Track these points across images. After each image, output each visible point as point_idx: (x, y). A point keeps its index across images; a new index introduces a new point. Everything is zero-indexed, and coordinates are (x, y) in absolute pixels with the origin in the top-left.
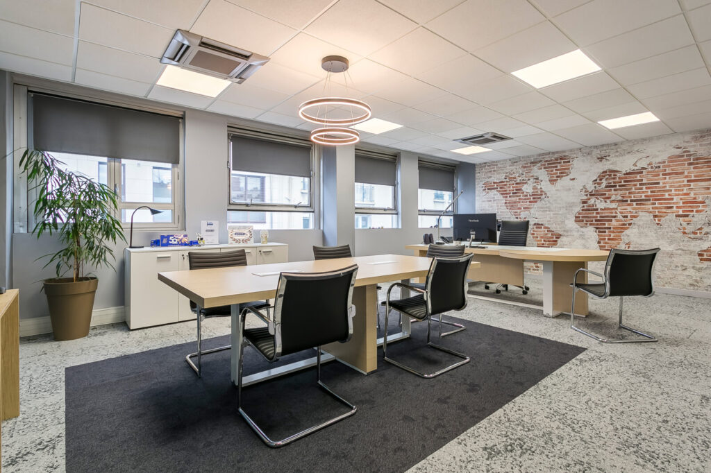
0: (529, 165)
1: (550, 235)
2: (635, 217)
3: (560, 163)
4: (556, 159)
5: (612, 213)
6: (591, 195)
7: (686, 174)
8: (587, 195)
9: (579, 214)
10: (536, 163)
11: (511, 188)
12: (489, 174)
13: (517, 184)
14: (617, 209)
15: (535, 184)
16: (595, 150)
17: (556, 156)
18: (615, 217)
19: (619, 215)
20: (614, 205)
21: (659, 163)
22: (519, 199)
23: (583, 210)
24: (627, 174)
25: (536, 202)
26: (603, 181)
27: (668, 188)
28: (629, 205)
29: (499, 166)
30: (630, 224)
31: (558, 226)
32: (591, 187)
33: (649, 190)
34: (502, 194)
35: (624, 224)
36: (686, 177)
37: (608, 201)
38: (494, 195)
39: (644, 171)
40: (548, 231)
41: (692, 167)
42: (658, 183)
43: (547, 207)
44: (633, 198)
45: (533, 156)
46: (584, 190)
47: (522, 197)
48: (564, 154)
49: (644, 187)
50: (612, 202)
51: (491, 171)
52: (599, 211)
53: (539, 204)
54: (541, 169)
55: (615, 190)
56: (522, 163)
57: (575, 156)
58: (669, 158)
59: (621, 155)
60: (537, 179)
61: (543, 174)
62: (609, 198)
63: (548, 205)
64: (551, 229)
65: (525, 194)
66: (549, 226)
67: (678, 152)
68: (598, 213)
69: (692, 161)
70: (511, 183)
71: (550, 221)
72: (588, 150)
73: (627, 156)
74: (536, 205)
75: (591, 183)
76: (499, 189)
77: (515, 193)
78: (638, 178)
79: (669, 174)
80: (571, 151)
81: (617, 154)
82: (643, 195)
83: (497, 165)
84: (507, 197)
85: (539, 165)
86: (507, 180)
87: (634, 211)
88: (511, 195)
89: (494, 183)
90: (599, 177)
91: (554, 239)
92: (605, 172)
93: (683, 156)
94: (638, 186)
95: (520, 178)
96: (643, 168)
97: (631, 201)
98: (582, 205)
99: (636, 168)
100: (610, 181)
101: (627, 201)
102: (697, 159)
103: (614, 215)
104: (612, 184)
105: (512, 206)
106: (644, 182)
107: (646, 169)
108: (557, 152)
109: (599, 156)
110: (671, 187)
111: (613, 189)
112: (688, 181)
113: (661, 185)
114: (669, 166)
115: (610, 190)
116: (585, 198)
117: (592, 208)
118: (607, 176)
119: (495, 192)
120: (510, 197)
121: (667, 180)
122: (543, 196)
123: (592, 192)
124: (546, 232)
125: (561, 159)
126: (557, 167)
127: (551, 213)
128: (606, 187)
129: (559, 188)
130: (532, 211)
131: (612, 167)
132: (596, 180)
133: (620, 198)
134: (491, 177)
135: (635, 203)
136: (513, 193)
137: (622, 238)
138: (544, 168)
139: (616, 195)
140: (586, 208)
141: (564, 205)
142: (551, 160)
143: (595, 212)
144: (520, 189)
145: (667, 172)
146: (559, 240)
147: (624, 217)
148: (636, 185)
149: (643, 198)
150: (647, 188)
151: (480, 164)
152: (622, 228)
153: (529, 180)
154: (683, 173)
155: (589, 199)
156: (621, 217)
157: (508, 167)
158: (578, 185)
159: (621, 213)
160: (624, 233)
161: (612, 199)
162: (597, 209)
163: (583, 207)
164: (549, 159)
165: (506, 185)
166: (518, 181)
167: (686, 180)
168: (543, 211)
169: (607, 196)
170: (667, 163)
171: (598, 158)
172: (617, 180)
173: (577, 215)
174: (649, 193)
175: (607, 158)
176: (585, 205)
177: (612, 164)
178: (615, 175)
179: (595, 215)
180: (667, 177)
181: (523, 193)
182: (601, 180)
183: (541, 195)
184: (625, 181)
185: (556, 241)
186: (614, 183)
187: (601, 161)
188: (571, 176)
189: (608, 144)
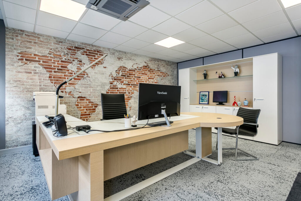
0: (74, 48)
1: (91, 105)
2: (133, 93)
3: (97, 54)
4: (95, 51)
5: (124, 90)
6: (115, 79)
7: (148, 75)
8: (112, 79)
9: (109, 90)
10: (80, 49)
11: (56, 64)
12: (28, 45)
13: (62, 61)
14: (126, 88)
15: (79, 65)
16: (116, 53)
17: (94, 48)
18: (125, 93)
19: (127, 92)
20: (124, 87)
21: (140, 68)
22: (65, 75)
23: (110, 88)
24: (130, 70)
25: (80, 79)
26: (120, 72)
27: (143, 80)
28: (131, 87)
29: (41, 39)
30: (131, 97)
31: (96, 99)
32: (114, 75)
33: (137, 80)
34: (45, 68)
35: (129, 97)
36: (148, 76)
37: (122, 83)
38: (35, 67)
39: (136, 70)
40: (89, 102)
41: (149, 72)
42: (140, 77)
43: (88, 85)
44: (132, 84)
45: (77, 42)
46: (111, 76)
47: (67, 74)
48: (99, 49)
49: (136, 78)
50: (124, 84)
51: (30, 42)
52: (119, 89)
53: (82, 81)
54: (84, 54)
55: (125, 78)
56: (67, 45)
57: (106, 52)
58: (143, 66)
59: (127, 59)
60: (81, 61)
61: (85, 59)
62: (123, 82)
63: (89, 83)
64: (91, 101)
65: (70, 71)
66: (90, 99)
67: (146, 65)
68: (118, 91)
69: (149, 70)
70: (56, 59)
71: (90, 95)
72: (113, 51)
73: (130, 61)
74: (79, 82)
75: (114, 72)
76: (41, 62)
77: (61, 70)
78: (134, 73)
79: (143, 74)
80: (104, 48)
81: (126, 58)
82: (136, 82)
83: (39, 38)
84: (51, 72)
85: (82, 51)
86: (52, 56)
87: (132, 90)
88: (56, 70)
89: (35, 55)
90: (118, 69)
91: (94, 108)
92: (121, 67)
93: (146, 67)
94: (134, 78)
95: (65, 58)
96: (135, 69)
97: (132, 85)
98: (110, 85)
99: (133, 68)
100: (123, 73)
101: (129, 85)
102: (150, 69)
103: (125, 92)
104: (124, 75)
105: (57, 80)
106: (136, 76)
107: (136, 69)
108: (95, 46)
109: (118, 57)
110: (144, 80)
111: (124, 77)
112: (149, 78)
113: (141, 78)
114: (143, 70)
115: (123, 78)
116: (112, 80)
117: (115, 87)
118: (122, 70)
119: (37, 64)
120: (55, 72)
121: (143, 77)
122: (86, 76)
123: (115, 77)
124: (88, 103)
125: (98, 52)
126: (95, 56)
127: (92, 89)
128: (122, 75)
129: (96, 71)
130: (76, 86)
131: (124, 65)
132: (117, 71)
133: (127, 83)
134: (30, 48)
135: (133, 86)
136: (58, 69)
137: (128, 104)
138: (87, 55)
139: (126, 81)
140: (112, 87)
141: (100, 84)
142: (91, 50)
143: (117, 90)
144: (66, 67)
145: (143, 73)
146: (97, 108)
147: (129, 93)
148: (133, 77)
149: (136, 84)
150: (137, 79)
151: (14, 29)
152: (128, 99)
153: (74, 60)
154: (147, 74)
155: (114, 82)
156: (128, 93)
157: (52, 44)
158: (108, 71)
159: (128, 91)
160: (129, 102)
161: (124, 83)
162: (117, 88)
163: (111, 86)
164: (90, 49)
165: (51, 60)
166: (63, 60)
167: (148, 77)
168: (85, 87)
169: (122, 81)
170: (142, 69)
171: (118, 58)
172: (126, 73)
173: (107, 91)
174: (138, 82)
175: (122, 59)
176: (112, 85)
177: (124, 63)
178: (125, 70)
179: (116, 91)
180: (143, 75)
181: (68, 70)
182: (119, 71)
183: (84, 74)
184: (129, 74)
185: (95, 109)
186: (125, 74)
187: (119, 60)
188: (104, 65)
189: (122, 51)
